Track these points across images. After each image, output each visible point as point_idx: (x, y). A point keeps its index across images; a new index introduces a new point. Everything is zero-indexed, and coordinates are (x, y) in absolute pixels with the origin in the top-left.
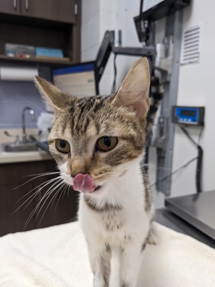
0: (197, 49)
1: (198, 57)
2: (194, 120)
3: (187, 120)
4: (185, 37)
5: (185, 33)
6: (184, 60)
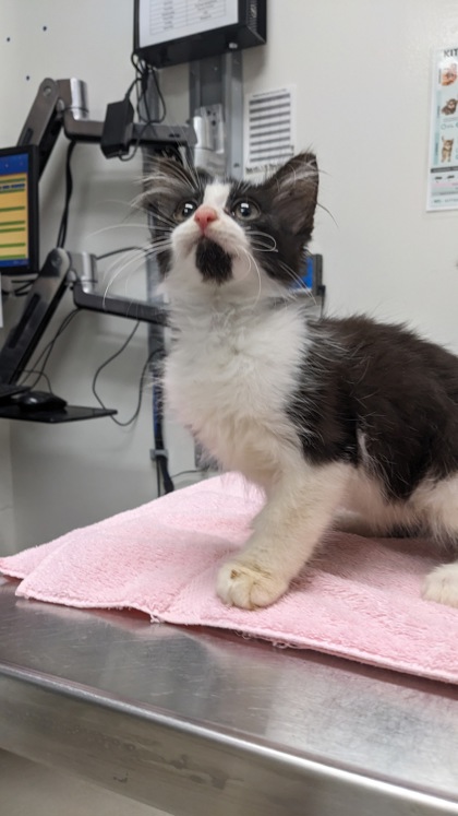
0: (288, 138)
4: (252, 111)
5: (252, 103)
6: (253, 160)
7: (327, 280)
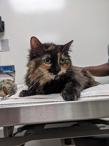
0: (8, 46)
1: (9, 49)
2: (11, 71)
3: (8, 71)
4: (2, 42)
5: (2, 40)
6: (2, 50)
7: (15, 70)
